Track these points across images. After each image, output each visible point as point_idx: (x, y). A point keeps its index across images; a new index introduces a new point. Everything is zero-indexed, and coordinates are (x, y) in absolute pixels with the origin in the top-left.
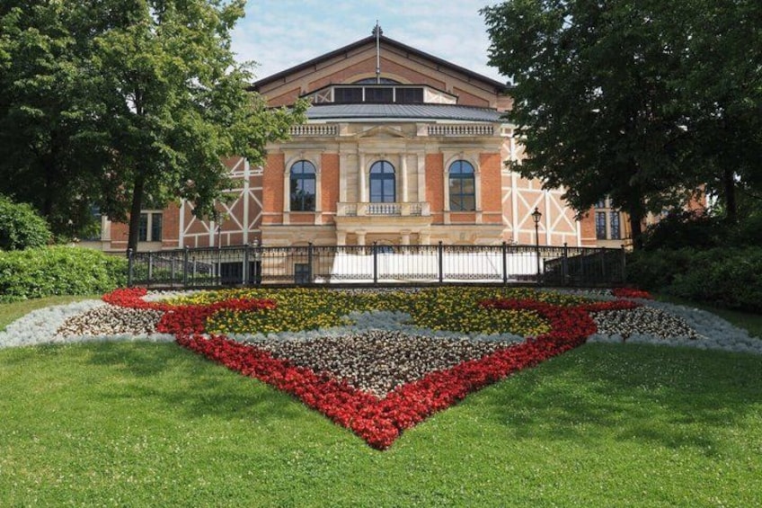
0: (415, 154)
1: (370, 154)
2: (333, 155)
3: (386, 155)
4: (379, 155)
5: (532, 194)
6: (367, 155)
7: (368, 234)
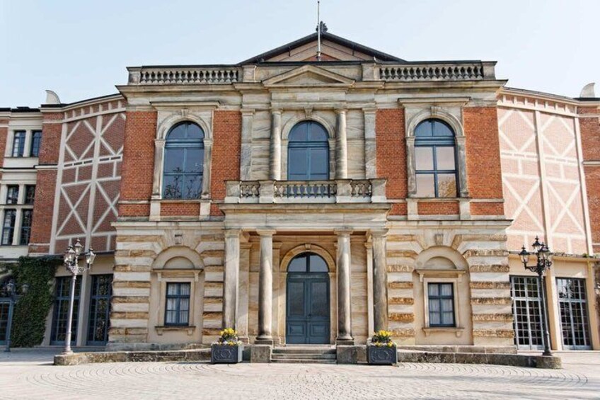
0: (361, 109)
1: (290, 110)
2: (232, 113)
3: (314, 110)
4: (303, 110)
5: (523, 182)
6: (284, 110)
7: (279, 233)
